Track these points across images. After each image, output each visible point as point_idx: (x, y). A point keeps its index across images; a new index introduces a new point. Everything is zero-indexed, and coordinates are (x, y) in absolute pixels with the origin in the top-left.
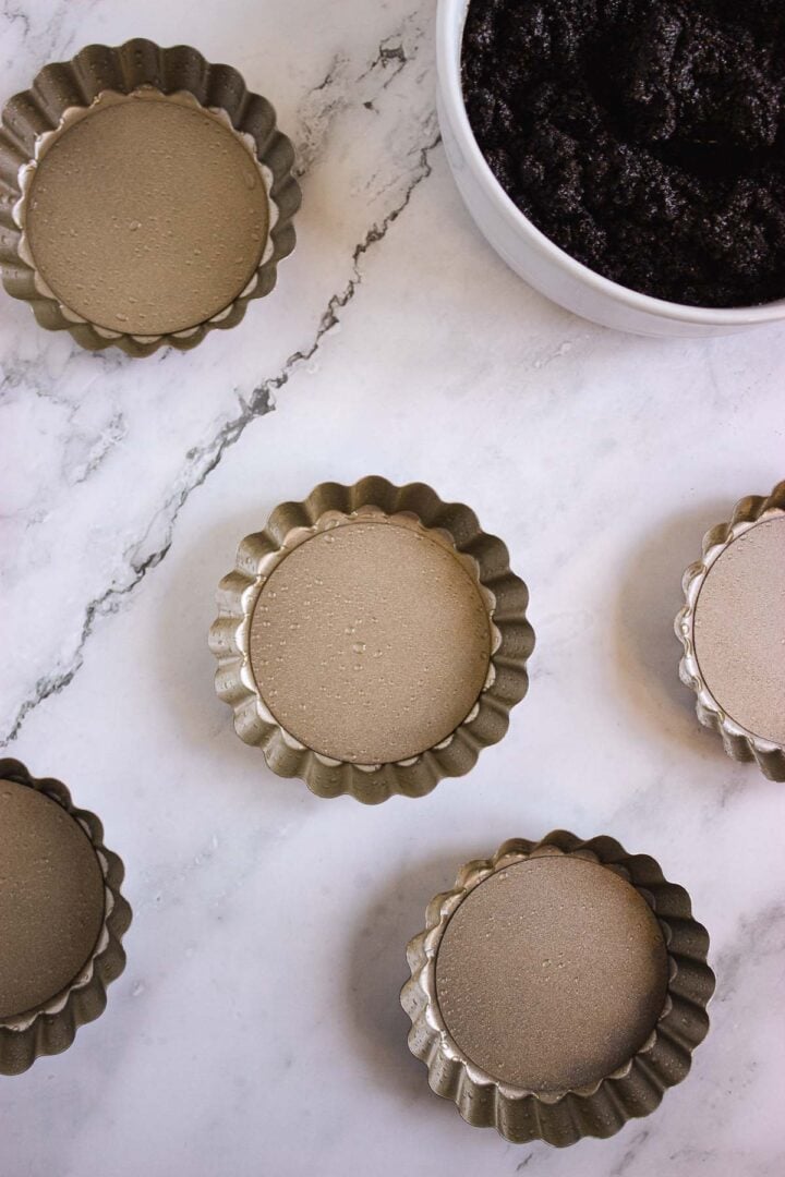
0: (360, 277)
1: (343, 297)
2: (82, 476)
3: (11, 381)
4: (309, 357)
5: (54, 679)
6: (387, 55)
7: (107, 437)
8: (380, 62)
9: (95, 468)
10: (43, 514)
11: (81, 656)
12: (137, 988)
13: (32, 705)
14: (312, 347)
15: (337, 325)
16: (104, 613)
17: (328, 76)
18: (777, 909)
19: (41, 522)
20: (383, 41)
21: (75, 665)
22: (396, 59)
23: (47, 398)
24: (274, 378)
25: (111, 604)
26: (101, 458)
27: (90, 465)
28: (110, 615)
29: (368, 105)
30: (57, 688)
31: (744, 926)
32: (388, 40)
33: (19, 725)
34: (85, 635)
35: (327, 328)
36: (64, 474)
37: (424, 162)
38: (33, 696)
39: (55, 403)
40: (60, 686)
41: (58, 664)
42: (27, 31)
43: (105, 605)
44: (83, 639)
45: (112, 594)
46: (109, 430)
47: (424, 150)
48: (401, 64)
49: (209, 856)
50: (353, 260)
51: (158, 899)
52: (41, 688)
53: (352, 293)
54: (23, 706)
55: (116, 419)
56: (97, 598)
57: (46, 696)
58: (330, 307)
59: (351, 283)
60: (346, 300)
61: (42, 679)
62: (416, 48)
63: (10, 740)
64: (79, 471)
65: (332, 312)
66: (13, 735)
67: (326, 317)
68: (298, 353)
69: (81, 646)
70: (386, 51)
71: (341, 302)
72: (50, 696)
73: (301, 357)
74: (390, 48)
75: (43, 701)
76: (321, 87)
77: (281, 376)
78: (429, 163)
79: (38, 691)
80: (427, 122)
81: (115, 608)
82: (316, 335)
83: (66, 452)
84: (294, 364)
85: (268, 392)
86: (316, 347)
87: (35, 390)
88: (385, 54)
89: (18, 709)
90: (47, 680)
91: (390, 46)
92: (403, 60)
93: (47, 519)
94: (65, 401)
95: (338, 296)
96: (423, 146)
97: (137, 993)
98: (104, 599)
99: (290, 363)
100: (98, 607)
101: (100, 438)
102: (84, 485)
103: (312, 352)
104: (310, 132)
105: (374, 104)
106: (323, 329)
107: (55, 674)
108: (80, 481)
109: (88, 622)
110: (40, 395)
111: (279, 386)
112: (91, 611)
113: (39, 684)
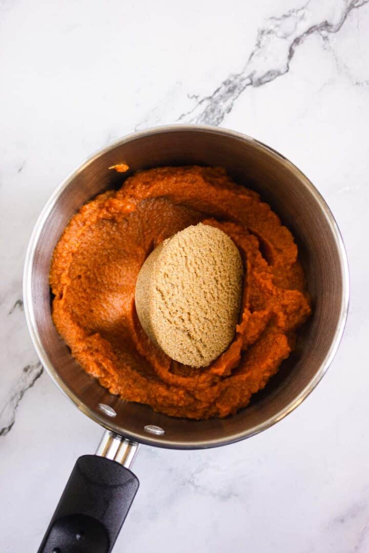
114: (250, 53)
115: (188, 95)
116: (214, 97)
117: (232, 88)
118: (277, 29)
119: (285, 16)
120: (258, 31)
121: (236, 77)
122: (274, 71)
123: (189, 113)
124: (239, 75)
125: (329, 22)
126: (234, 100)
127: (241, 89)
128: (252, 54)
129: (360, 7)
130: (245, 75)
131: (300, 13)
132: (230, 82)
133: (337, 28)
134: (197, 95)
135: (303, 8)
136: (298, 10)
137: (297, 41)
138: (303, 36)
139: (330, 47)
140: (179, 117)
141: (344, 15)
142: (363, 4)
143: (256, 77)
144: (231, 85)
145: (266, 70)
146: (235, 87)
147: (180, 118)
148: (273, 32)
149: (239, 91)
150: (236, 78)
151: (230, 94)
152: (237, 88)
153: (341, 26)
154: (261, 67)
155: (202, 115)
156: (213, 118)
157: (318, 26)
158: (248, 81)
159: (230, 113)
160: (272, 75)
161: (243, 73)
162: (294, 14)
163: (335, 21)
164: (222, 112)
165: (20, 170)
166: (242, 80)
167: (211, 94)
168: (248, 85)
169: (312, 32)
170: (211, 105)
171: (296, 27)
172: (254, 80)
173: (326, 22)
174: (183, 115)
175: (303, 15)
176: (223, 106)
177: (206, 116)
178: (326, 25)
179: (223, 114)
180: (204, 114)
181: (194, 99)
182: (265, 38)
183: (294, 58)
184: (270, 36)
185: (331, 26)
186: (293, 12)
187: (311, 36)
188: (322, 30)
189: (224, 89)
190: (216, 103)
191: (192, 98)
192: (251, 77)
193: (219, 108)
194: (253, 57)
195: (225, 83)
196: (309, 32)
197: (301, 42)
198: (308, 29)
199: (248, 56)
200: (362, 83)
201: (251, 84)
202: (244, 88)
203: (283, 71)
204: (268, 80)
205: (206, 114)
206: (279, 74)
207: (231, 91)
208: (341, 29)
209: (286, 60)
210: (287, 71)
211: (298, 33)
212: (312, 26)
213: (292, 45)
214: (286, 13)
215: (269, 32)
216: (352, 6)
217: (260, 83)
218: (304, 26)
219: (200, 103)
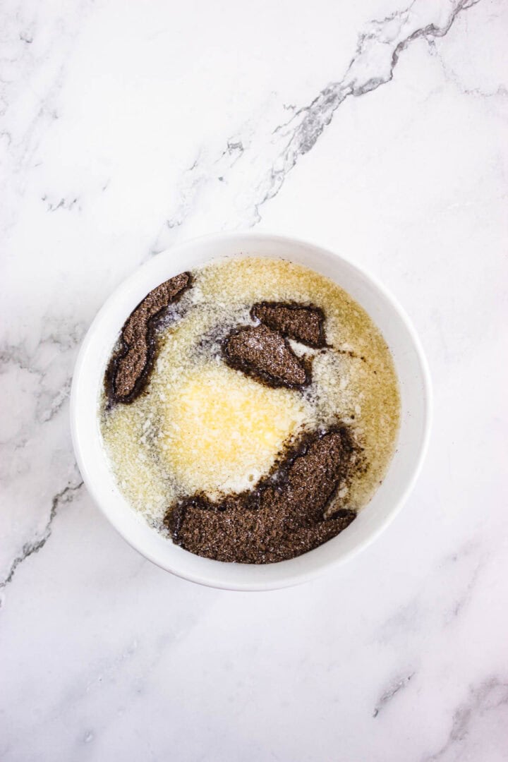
2: (48, 417)
3: (3, 360)
5: (33, 544)
6: (232, 147)
7: (63, 393)
8: (228, 152)
9: (56, 412)
10: (24, 441)
11: (50, 529)
12: (88, 736)
13: (20, 560)
16: (64, 502)
17: (196, 162)
18: (493, 680)
19: (24, 446)
20: (229, 139)
21: (47, 534)
22: (238, 149)
23: (26, 369)
25: (68, 496)
26: (60, 406)
27: (53, 410)
28: (67, 503)
29: (221, 179)
30: (36, 549)
31: (472, 691)
32: (232, 137)
33: (13, 573)
34: (52, 516)
36: (37, 417)
37: (257, 213)
38: (21, 555)
39: (31, 372)
40: (37, 548)
41: (36, 534)
42: (10, 142)
43: (64, 497)
44: (51, 519)
45: (69, 490)
46: (64, 388)
47: (256, 206)
48: (241, 152)
49: (131, 652)
51: (101, 680)
52: (26, 550)
54: (15, 561)
55: (68, 382)
56: (60, 492)
57: (29, 554)
61: (27, 544)
62: (250, 142)
63: (7, 582)
64: (47, 414)
66: (9, 579)
69: (49, 523)
70: (231, 144)
72: (32, 554)
74: (234, 143)
75: (27, 558)
76: (192, 169)
78: (260, 213)
79: (24, 551)
80: (258, 188)
81: (70, 499)
83: (38, 403)
87: (18, 365)
88: (231, 146)
89: (12, 563)
90: (29, 544)
91: (234, 141)
92: (242, 150)
93: (27, 444)
94: (37, 371)
96: (256, 203)
97: (88, 739)
98: (63, 493)
100: (60, 498)
101: (59, 393)
102: (50, 423)
104: (184, 197)
105: (224, 178)
107: (34, 540)
108: (47, 420)
109: (54, 508)
110: (21, 367)
112: (56, 501)
113: (24, 547)
114: (350, 60)
115: (284, 106)
116: (312, 107)
117: (331, 98)
118: (379, 33)
119: (388, 19)
120: (359, 37)
121: (335, 85)
122: (376, 79)
123: (285, 125)
124: (339, 84)
125: (435, 25)
126: (334, 110)
127: (341, 99)
128: (353, 61)
129: (469, 9)
130: (345, 84)
131: (404, 16)
132: (329, 91)
133: (444, 32)
134: (293, 105)
135: (407, 10)
136: (402, 13)
137: (401, 46)
138: (406, 40)
139: (437, 53)
140: (275, 129)
141: (451, 18)
142: (472, 5)
143: (357, 86)
144: (331, 95)
145: (368, 78)
146: (334, 96)
147: (276, 131)
148: (375, 37)
149: (339, 101)
150: (335, 87)
151: (329, 104)
152: (337, 98)
153: (448, 30)
154: (362, 74)
155: (300, 127)
156: (312, 130)
157: (424, 30)
158: (349, 90)
159: (330, 124)
160: (374, 83)
161: (343, 81)
162: (398, 17)
163: (442, 24)
164: (321, 124)
165: (104, 188)
166: (343, 89)
167: (309, 105)
168: (348, 94)
169: (417, 36)
170: (309, 116)
171: (399, 31)
172: (355, 89)
173: (432, 24)
174: (280, 127)
175: (408, 17)
176: (322, 117)
177: (304, 128)
178: (432, 28)
179: (323, 125)
180: (302, 126)
181: (291, 109)
182: (366, 42)
183: (397, 64)
184: (372, 41)
185: (438, 29)
186: (396, 14)
187: (417, 40)
188: (428, 34)
189: (323, 99)
190: (314, 113)
191: (288, 109)
192: (351, 85)
193: (318, 119)
194: (353, 65)
195: (323, 93)
196: (414, 35)
197: (405, 47)
198: (412, 33)
199: (349, 64)
200: (472, 91)
201: (352, 93)
202: (345, 97)
203: (386, 78)
204: (370, 88)
205: (304, 126)
206: (382, 82)
207: (330, 101)
208: (448, 32)
209: (390, 67)
210: (391, 79)
211: (401, 38)
212: (416, 30)
213: (396, 50)
214: (389, 16)
215: (371, 37)
216: (460, 8)
217: (361, 91)
218: (408, 30)
219: (298, 113)
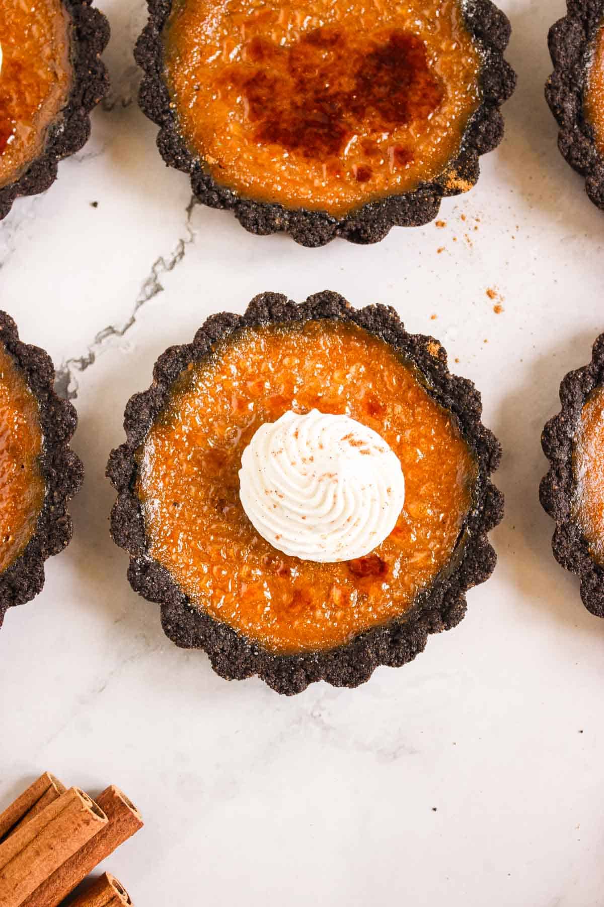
0: (193, 235)
1: (171, 259)
4: (123, 333)
14: (128, 321)
15: (160, 294)
24: (78, 358)
35: (149, 298)
50: (187, 213)
53: (182, 254)
58: (153, 271)
59: (182, 242)
60: (174, 262)
65: (156, 278)
67: (147, 284)
68: (110, 327)
71: (168, 266)
73: (114, 332)
77: (86, 356)
82: (135, 306)
84: (104, 341)
85: (68, 374)
86: (133, 320)
95: (165, 258)
99: (99, 340)
103: (128, 326)
106: (143, 298)
111: (84, 367)
